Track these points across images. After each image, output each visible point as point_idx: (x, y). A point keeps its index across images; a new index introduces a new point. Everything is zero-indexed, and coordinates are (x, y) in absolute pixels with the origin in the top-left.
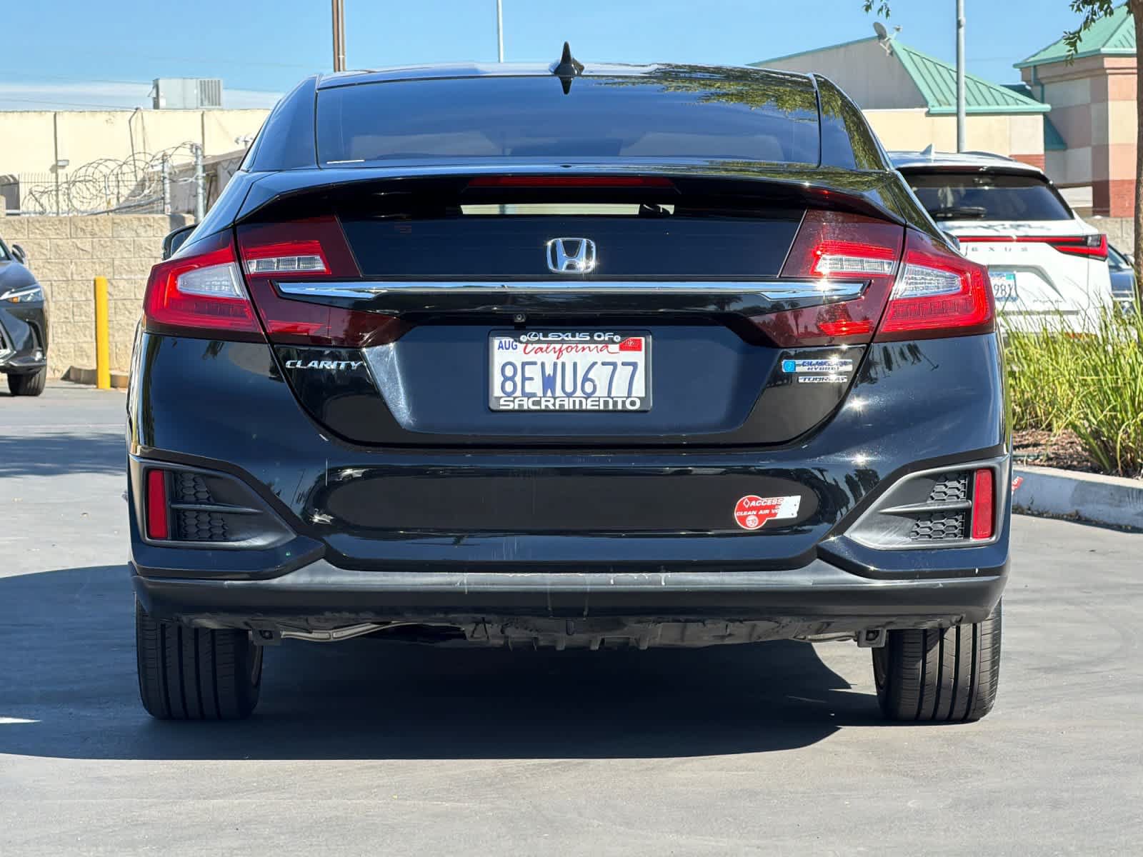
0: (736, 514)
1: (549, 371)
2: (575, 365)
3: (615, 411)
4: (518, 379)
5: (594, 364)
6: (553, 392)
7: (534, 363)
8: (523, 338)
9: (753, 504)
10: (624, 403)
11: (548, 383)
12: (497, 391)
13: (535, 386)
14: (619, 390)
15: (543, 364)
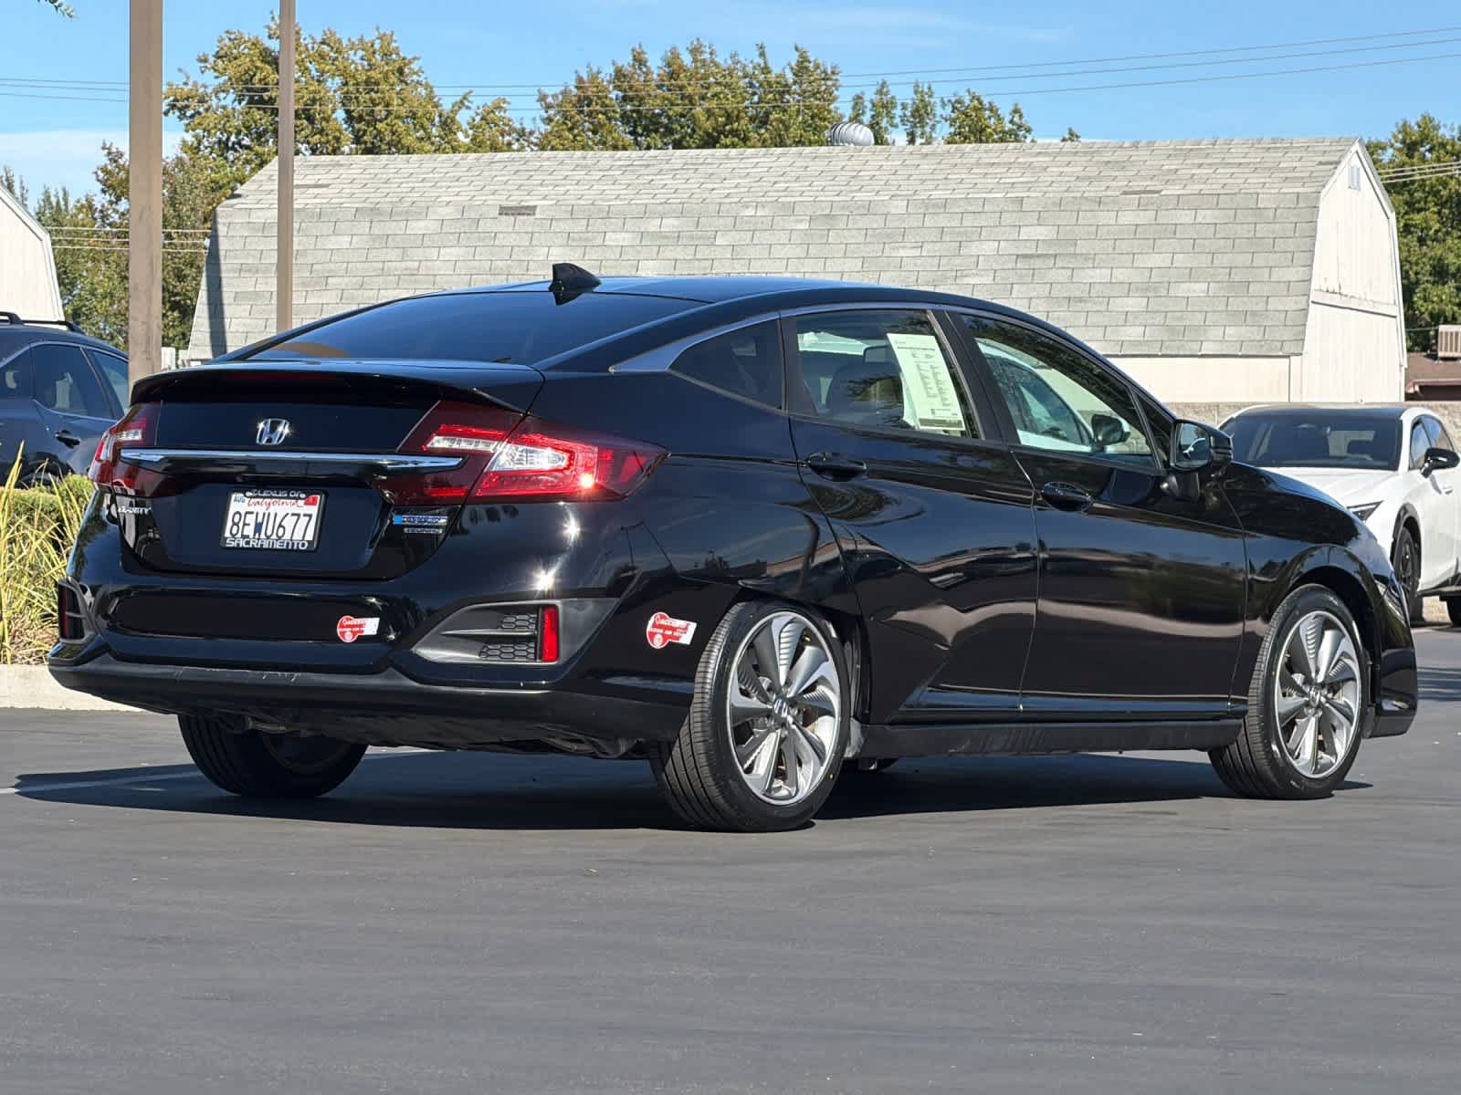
0: (339, 630)
1: (260, 520)
2: (276, 515)
3: (292, 550)
4: (241, 525)
5: (287, 514)
6: (259, 535)
7: (252, 513)
8: (249, 494)
9: (349, 623)
10: (298, 544)
11: (258, 527)
12: (227, 534)
13: (249, 531)
14: (298, 536)
15: (257, 514)
